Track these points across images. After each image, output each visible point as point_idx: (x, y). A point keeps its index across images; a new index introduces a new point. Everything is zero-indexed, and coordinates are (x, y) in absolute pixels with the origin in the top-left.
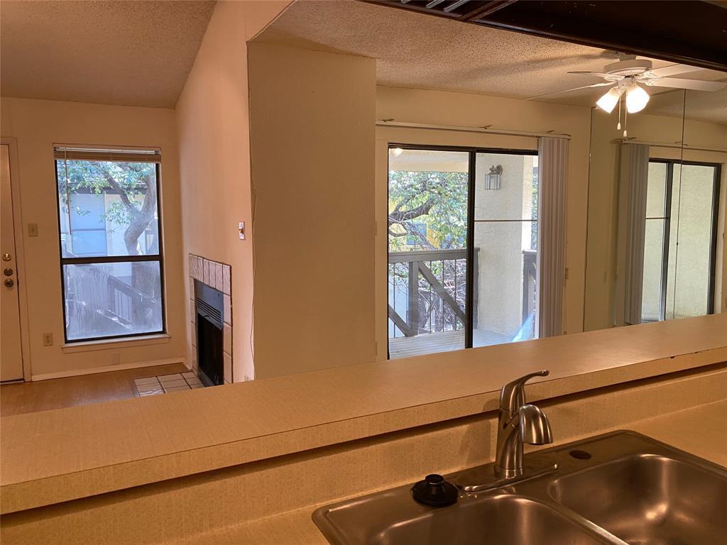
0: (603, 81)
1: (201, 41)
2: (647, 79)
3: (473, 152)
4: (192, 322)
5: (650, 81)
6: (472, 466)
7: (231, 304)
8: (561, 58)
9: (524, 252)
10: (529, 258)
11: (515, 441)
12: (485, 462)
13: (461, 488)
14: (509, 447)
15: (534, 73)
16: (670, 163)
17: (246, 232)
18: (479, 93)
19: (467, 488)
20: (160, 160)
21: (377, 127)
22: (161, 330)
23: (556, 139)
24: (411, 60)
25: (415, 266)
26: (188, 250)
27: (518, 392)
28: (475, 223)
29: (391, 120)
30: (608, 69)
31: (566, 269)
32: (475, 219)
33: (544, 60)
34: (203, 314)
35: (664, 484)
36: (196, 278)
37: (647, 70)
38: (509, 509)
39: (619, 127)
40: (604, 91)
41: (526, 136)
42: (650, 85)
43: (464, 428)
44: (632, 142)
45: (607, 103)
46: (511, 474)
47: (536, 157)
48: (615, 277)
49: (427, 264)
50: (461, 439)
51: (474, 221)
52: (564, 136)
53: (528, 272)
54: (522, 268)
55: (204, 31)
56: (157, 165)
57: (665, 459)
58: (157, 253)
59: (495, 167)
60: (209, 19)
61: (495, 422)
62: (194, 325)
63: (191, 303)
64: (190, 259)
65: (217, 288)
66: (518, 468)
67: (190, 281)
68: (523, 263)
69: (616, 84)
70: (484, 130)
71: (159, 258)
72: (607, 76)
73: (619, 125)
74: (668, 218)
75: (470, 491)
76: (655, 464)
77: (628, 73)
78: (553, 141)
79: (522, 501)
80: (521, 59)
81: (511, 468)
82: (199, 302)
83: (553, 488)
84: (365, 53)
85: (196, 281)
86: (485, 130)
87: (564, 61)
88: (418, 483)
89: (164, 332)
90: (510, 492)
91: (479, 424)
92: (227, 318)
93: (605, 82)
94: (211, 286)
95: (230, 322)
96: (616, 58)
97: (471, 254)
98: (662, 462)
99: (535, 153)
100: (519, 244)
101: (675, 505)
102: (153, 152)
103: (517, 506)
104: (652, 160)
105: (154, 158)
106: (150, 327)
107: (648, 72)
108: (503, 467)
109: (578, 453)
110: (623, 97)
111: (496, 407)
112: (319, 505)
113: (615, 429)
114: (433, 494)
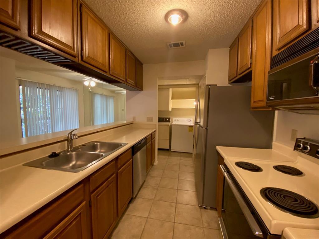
0: (85, 78)
6: (61, 151)
11: (71, 142)
12: (64, 150)
13: (60, 154)
14: (70, 145)
21: (16, 79)
27: (71, 134)
29: (20, 78)
35: (99, 147)
38: (71, 155)
39: (89, 89)
40: (85, 81)
43: (59, 144)
44: (93, 92)
45: (86, 84)
52: (77, 89)
57: (99, 143)
61: (66, 142)
66: (72, 148)
69: (88, 80)
75: (62, 154)
76: (97, 145)
77: (90, 78)
79: (73, 153)
81: (70, 148)
83: (79, 150)
86: (54, 85)
88: (49, 155)
91: (63, 143)
103: (73, 154)
108: (69, 149)
109: (83, 145)
110: (90, 83)
111: (66, 139)
112: (24, 163)
113: (91, 141)
114: (54, 155)
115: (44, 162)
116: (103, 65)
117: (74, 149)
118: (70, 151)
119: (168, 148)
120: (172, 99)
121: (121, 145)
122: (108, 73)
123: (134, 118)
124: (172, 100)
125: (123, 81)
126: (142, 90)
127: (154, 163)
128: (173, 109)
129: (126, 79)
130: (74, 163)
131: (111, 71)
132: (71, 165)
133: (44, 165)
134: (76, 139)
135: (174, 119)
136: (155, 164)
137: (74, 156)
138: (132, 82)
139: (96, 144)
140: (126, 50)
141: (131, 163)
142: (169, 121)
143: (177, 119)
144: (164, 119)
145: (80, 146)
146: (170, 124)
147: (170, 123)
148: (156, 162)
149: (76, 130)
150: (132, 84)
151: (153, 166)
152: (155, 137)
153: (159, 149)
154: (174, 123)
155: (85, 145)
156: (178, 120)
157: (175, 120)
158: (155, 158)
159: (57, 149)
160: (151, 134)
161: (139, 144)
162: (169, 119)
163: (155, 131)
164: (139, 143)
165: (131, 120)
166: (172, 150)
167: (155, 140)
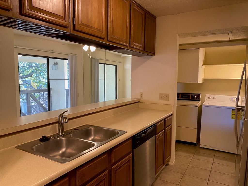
3: (48, 58)
6: (52, 134)
9: (66, 89)
10: (67, 91)
11: (62, 126)
12: (55, 133)
13: (50, 138)
14: (61, 128)
16: (104, 64)
19: (52, 138)
25: (29, 95)
27: (62, 116)
28: (50, 80)
29: (19, 46)
31: (78, 94)
35: (93, 133)
41: (64, 54)
43: (51, 126)
44: (94, 58)
45: (85, 48)
46: (61, 134)
47: (67, 61)
49: (33, 94)
50: (50, 129)
51: (49, 80)
52: (76, 55)
53: (67, 95)
57: (93, 128)
59: (55, 62)
61: (57, 124)
66: (63, 133)
68: (66, 93)
73: (89, 54)
74: (105, 79)
76: (91, 129)
78: (72, 56)
79: (64, 138)
81: (61, 133)
83: (70, 136)
86: (51, 52)
90: (61, 137)
91: (54, 125)
97: (49, 90)
99: (67, 59)
100: (64, 87)
103: (63, 140)
104: (100, 63)
108: (59, 133)
109: (76, 129)
111: (57, 121)
112: (16, 146)
113: (84, 124)
114: (45, 139)
116: (99, 30)
117: (66, 134)
119: (195, 141)
120: (205, 63)
121: (118, 133)
123: (142, 95)
124: (204, 67)
125: (126, 46)
126: (154, 55)
127: (169, 161)
128: (205, 80)
129: (130, 43)
130: (64, 150)
132: (61, 152)
133: (35, 150)
134: (66, 123)
135: (207, 96)
136: (170, 163)
137: (64, 142)
138: (139, 45)
139: (89, 128)
140: (131, 3)
141: (131, 158)
142: (198, 100)
143: (211, 96)
144: (191, 95)
145: (71, 129)
146: (198, 104)
147: (200, 102)
148: (173, 161)
149: (67, 111)
150: (139, 48)
151: (168, 166)
152: (171, 124)
153: (178, 142)
154: (206, 103)
155: (78, 129)
156: (213, 98)
157: (209, 98)
158: (170, 155)
159: (48, 132)
160: (164, 119)
161: (144, 133)
162: (199, 95)
163: (171, 115)
164: (144, 131)
165: (138, 97)
166: (200, 146)
167: (171, 129)
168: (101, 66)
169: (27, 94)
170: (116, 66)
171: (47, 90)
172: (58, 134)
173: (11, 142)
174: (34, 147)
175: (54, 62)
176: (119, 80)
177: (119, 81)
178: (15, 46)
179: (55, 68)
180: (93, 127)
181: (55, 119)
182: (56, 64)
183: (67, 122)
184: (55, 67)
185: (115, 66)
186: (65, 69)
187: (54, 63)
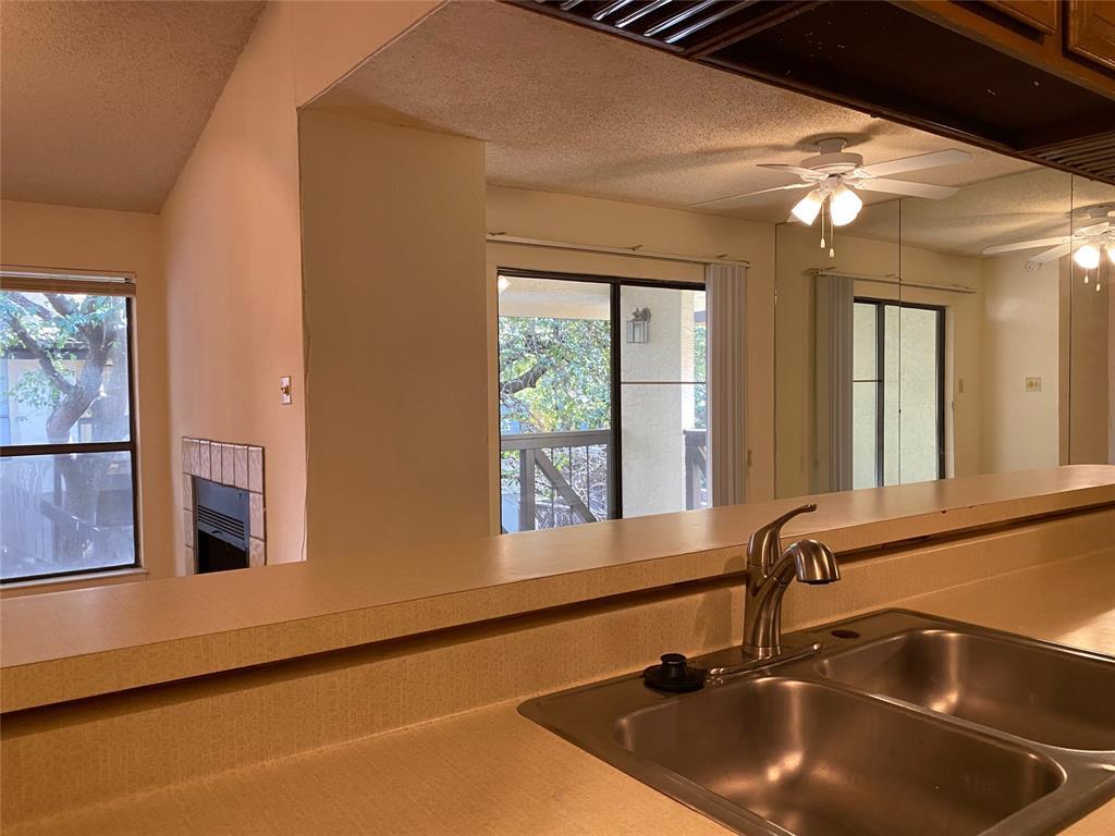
0: (800, 180)
1: (212, 108)
2: (857, 179)
3: (616, 284)
4: (187, 546)
5: (860, 182)
6: (710, 651)
7: (264, 506)
8: (744, 149)
9: (685, 432)
10: (693, 441)
11: (773, 602)
12: (726, 647)
13: (705, 672)
14: (764, 615)
15: (703, 169)
16: (880, 304)
17: (292, 391)
18: (624, 199)
19: (713, 671)
20: (134, 292)
21: (488, 244)
22: (133, 562)
23: (729, 268)
24: (536, 144)
25: (530, 456)
26: (179, 431)
27: (774, 540)
28: (622, 386)
29: (502, 234)
30: (806, 164)
31: (749, 452)
32: (622, 380)
33: (719, 151)
34: (209, 530)
35: (953, 668)
36: (197, 473)
37: (857, 167)
38: (775, 695)
39: (823, 244)
40: (801, 194)
41: (688, 261)
42: (861, 188)
43: (700, 597)
44: (829, 274)
45: (805, 212)
46: (767, 653)
47: (703, 293)
48: (816, 463)
49: (547, 451)
50: (696, 613)
51: (620, 383)
52: (740, 263)
53: (693, 459)
54: (684, 455)
55: (218, 95)
56: (128, 300)
57: (953, 635)
58: (127, 439)
59: (641, 310)
60: (227, 76)
61: (740, 591)
62: (191, 550)
63: (185, 514)
64: (187, 445)
65: (237, 485)
66: (774, 646)
67: (185, 481)
68: (684, 447)
69: (817, 186)
70: (631, 252)
71: (131, 446)
72: (806, 173)
73: (823, 241)
74: (880, 381)
75: (718, 674)
76: (939, 643)
77: (833, 170)
78: (726, 269)
79: (792, 684)
80: (688, 148)
81: (765, 645)
82: (200, 512)
83: (823, 670)
84: (471, 131)
85: (194, 479)
86: (633, 253)
87: (746, 152)
88: (648, 669)
89: (136, 565)
90: (773, 674)
91: (719, 593)
92: (256, 528)
93: (803, 182)
94: (225, 483)
95: (262, 536)
96: (815, 151)
97: (615, 438)
98: (949, 638)
99: (701, 287)
100: (679, 421)
101: (968, 689)
102: (121, 280)
103: (787, 691)
104: (859, 300)
105: (126, 289)
106: (115, 557)
107: (859, 170)
108: (754, 645)
110: (827, 203)
111: (742, 567)
112: (523, 699)
113: (880, 607)
114: (673, 677)
115: (624, 714)
117: (792, 657)
118: (764, 663)
122: (1052, 44)
130: (793, 761)
131: (1073, 23)
132: (774, 774)
133: (629, 744)
134: (824, 581)
137: (796, 710)
145: (815, 630)
149: (812, 508)
159: (688, 633)
168: (864, 315)
169: (523, 452)
170: (941, 311)
171: (610, 439)
172: (747, 651)
173: (496, 675)
174: (624, 721)
175: (635, 310)
176: (961, 382)
177: (961, 391)
178: (490, 237)
179: (637, 335)
180: (952, 630)
181: (728, 557)
182: (643, 316)
183: (834, 579)
184: (637, 329)
185: (934, 312)
186: (683, 339)
187: (634, 314)
